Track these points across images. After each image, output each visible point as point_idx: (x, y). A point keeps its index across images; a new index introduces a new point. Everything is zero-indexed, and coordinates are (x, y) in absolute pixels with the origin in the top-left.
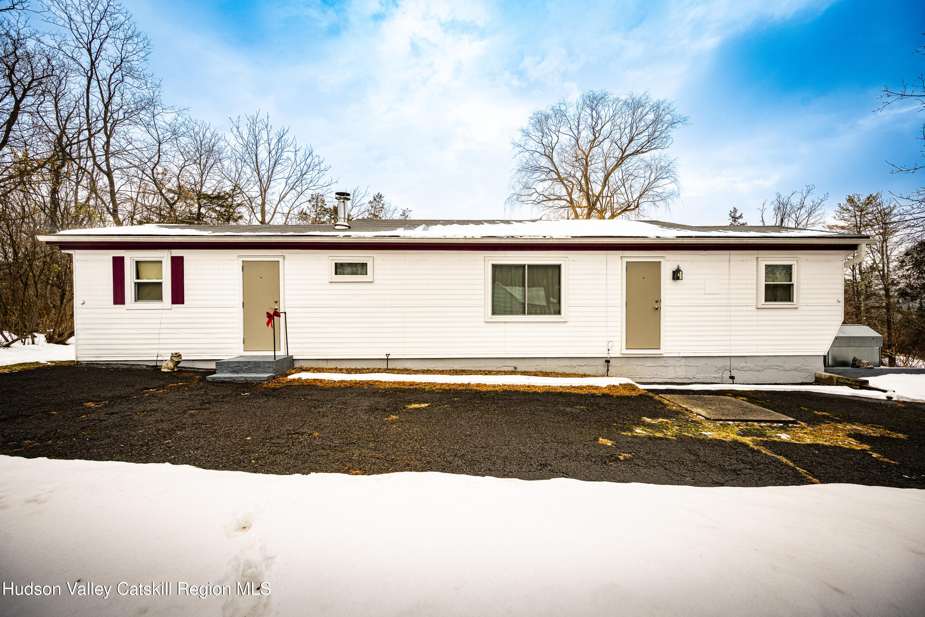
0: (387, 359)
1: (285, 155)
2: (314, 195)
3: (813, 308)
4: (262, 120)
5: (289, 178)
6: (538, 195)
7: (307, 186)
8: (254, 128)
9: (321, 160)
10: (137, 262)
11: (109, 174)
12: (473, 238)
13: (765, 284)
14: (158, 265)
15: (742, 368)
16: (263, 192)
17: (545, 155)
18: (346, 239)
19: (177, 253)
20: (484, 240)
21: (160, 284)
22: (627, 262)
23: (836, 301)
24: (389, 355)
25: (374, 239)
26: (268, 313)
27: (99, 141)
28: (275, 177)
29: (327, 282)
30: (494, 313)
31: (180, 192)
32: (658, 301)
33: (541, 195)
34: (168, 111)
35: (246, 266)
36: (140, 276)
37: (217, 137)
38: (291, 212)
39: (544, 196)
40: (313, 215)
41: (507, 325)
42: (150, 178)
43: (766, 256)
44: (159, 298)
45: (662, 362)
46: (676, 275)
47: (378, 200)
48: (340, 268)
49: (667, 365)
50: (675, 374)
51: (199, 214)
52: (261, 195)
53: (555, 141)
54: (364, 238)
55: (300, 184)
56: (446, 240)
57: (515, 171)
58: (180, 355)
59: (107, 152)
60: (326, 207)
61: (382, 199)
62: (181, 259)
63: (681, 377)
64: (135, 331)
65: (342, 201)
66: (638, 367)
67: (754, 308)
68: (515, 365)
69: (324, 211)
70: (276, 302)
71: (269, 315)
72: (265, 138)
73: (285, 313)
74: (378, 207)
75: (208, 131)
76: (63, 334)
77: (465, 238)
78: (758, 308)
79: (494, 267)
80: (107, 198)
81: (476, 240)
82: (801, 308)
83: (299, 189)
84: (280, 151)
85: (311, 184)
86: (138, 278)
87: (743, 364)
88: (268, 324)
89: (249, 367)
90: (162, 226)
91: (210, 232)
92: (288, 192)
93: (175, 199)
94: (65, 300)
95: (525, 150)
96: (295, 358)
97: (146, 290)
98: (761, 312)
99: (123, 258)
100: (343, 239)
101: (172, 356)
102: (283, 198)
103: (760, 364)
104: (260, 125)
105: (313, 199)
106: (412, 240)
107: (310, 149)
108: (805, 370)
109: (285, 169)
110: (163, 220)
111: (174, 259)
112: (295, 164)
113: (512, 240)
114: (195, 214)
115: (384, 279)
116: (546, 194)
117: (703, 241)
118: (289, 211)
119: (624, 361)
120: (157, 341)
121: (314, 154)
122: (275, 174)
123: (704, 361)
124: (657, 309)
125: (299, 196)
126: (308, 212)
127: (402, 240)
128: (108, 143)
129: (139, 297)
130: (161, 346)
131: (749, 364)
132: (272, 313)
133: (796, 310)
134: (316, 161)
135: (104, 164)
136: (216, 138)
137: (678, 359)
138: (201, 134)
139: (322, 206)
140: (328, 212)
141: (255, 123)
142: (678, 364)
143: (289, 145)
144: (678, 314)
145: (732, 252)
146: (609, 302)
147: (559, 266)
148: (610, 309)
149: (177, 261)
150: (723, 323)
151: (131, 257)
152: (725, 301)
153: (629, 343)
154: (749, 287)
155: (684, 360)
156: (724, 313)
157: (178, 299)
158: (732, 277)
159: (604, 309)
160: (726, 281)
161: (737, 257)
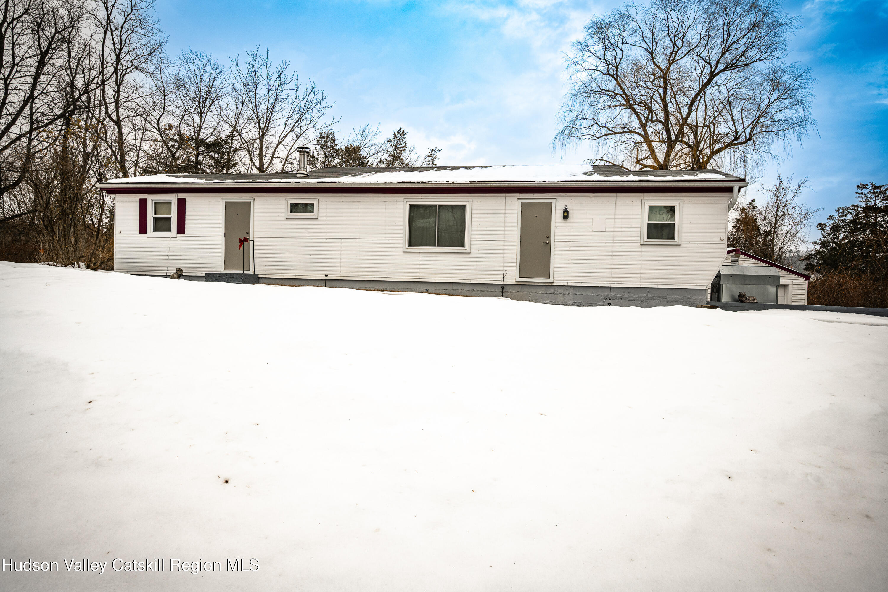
0: (326, 280)
1: (285, 93)
2: (323, 134)
3: (696, 245)
4: (261, 56)
5: (288, 118)
6: (599, 128)
7: (306, 127)
8: (254, 64)
9: (324, 95)
10: (155, 203)
11: (118, 123)
12: (391, 183)
13: (648, 223)
14: (169, 205)
15: (626, 297)
16: (262, 135)
17: (609, 74)
18: (297, 185)
19: (181, 196)
20: (399, 185)
21: (170, 218)
22: (522, 203)
23: (719, 239)
24: (327, 275)
25: (317, 185)
26: (240, 239)
27: (110, 91)
28: (274, 116)
29: (284, 218)
30: (410, 244)
31: (182, 141)
32: (549, 237)
33: (603, 127)
34: (173, 65)
35: (228, 206)
36: (157, 212)
37: (217, 70)
38: (289, 157)
39: (607, 128)
40: (321, 158)
41: (421, 255)
42: (156, 129)
43: (651, 198)
44: (169, 229)
45: (552, 290)
46: (566, 215)
47: (399, 137)
48: (294, 208)
49: (556, 293)
50: (564, 300)
51: (197, 162)
52: (260, 138)
53: (619, 56)
54: (310, 184)
55: (299, 126)
56: (370, 185)
57: (569, 96)
58: (182, 270)
59: (117, 101)
60: (337, 148)
61: (405, 136)
62: (184, 200)
63: (569, 304)
64: (152, 253)
65: (302, 153)
66: (531, 293)
67: (639, 245)
68: (427, 288)
69: (335, 152)
70: (248, 233)
71: (240, 241)
72: (264, 75)
73: (253, 241)
74: (400, 146)
75: (209, 64)
76: (97, 263)
77: (385, 183)
78: (641, 245)
79: (411, 206)
80: (116, 147)
81: (393, 185)
82: (683, 245)
83: (298, 130)
84: (280, 89)
85: (311, 125)
86: (155, 214)
87: (626, 295)
88: (240, 247)
89: (226, 278)
90: (170, 176)
91: (204, 180)
92: (287, 134)
93: (176, 147)
94: (100, 235)
95: (583, 69)
96: (260, 276)
97: (160, 224)
98: (645, 249)
99: (146, 200)
100: (295, 185)
101: (176, 270)
102: (281, 142)
103: (643, 295)
104: (259, 61)
105: (323, 138)
106: (344, 185)
107: (313, 84)
108: (687, 301)
109: (285, 108)
110: (172, 169)
111: (179, 200)
112: (295, 103)
113: (421, 185)
114: (193, 161)
115: (326, 216)
116: (611, 125)
117: (582, 184)
118: (288, 156)
119: (518, 289)
120: (166, 261)
121: (316, 89)
122: (275, 114)
123: (591, 291)
124: (547, 243)
125: (297, 139)
126: (316, 154)
127: (337, 185)
128: (118, 92)
129: (155, 229)
130: (169, 265)
131: (632, 295)
132: (243, 239)
133: (678, 247)
134: (320, 97)
135: (115, 113)
136: (217, 72)
137: (567, 288)
138: (201, 69)
139: (332, 147)
140: (339, 153)
141: (255, 58)
142: (567, 292)
143: (288, 82)
144: (567, 248)
145: (618, 194)
146: (506, 237)
147: (464, 206)
148: (506, 243)
149: (182, 204)
150: (610, 258)
151: (151, 199)
152: (611, 238)
153: (523, 272)
154: (634, 225)
155: (572, 289)
156: (610, 249)
157: (181, 230)
158: (617, 216)
159: (502, 243)
160: (613, 221)
161: (623, 198)
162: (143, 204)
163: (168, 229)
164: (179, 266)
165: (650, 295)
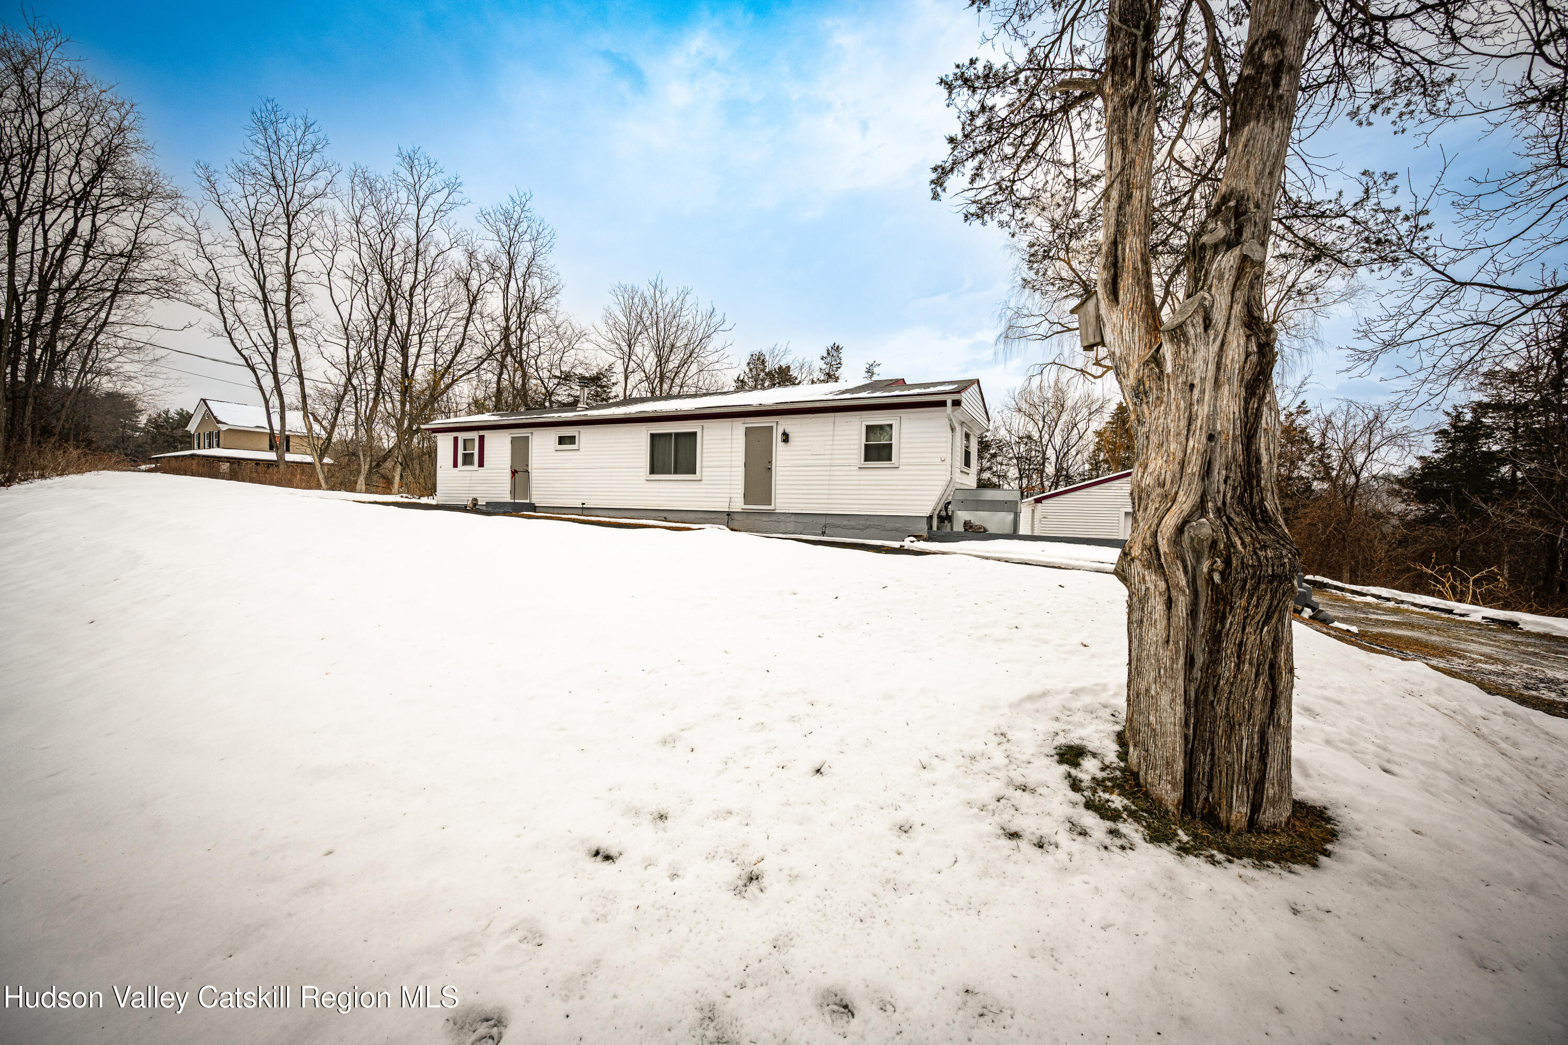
0: (583, 508)
3: (914, 467)
10: (463, 441)
13: (865, 445)
14: (473, 442)
19: (482, 433)
21: (474, 454)
22: (745, 428)
23: (939, 460)
24: (584, 504)
29: (553, 450)
30: (651, 472)
32: (770, 462)
35: (514, 440)
36: (466, 449)
41: (661, 482)
43: (868, 416)
44: (474, 463)
45: (774, 518)
46: (786, 438)
48: (562, 440)
49: (778, 520)
50: (786, 529)
58: (477, 500)
62: (484, 437)
63: (790, 532)
64: (461, 488)
66: (755, 521)
67: (855, 468)
68: (665, 515)
70: (527, 465)
71: (513, 472)
73: (528, 472)
78: (858, 468)
79: (651, 435)
82: (901, 467)
86: (464, 451)
87: (845, 523)
88: (514, 478)
96: (536, 505)
97: (468, 459)
98: (863, 472)
99: (458, 436)
101: (472, 500)
111: (480, 437)
115: (587, 447)
119: (742, 518)
120: (470, 492)
123: (811, 518)
124: (770, 469)
129: (464, 463)
130: (471, 495)
133: (896, 469)
137: (788, 516)
142: (788, 520)
144: (787, 473)
145: (837, 414)
146: (733, 463)
147: (695, 434)
148: (733, 469)
149: (482, 439)
150: (827, 482)
151: (462, 436)
152: (829, 462)
153: (747, 498)
154: (852, 447)
155: (793, 517)
156: (828, 473)
157: (481, 464)
158: (836, 438)
159: (729, 469)
160: (830, 443)
161: (841, 418)
162: (456, 439)
163: (472, 463)
164: (474, 496)
165: (868, 523)
